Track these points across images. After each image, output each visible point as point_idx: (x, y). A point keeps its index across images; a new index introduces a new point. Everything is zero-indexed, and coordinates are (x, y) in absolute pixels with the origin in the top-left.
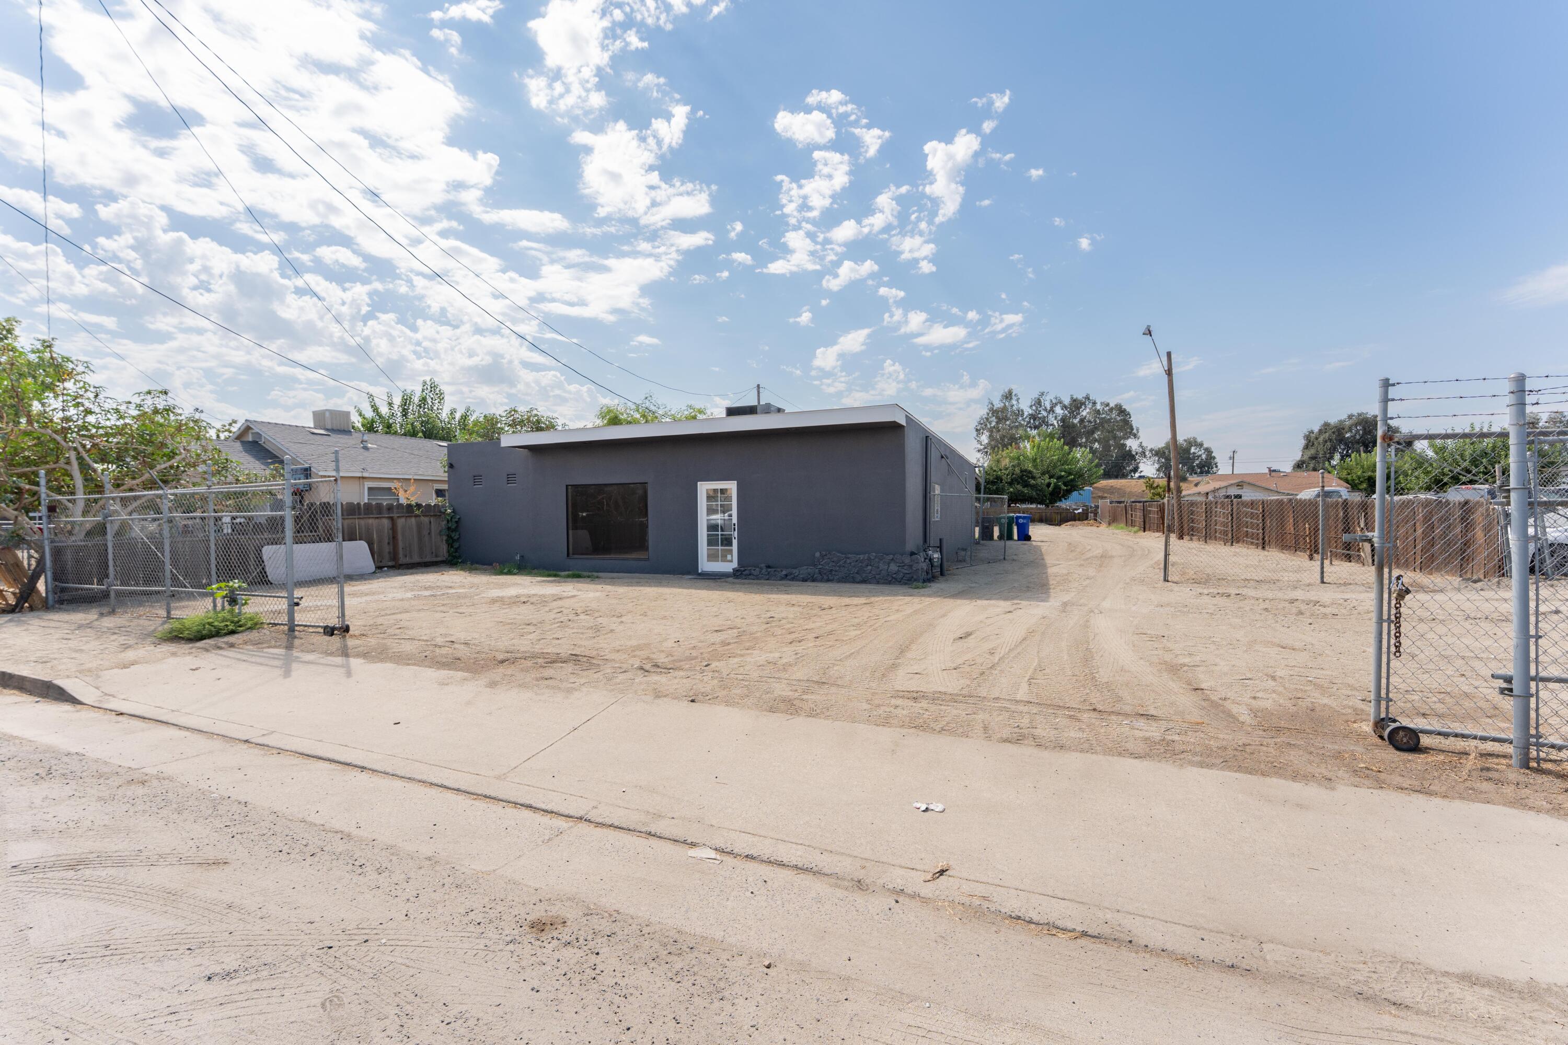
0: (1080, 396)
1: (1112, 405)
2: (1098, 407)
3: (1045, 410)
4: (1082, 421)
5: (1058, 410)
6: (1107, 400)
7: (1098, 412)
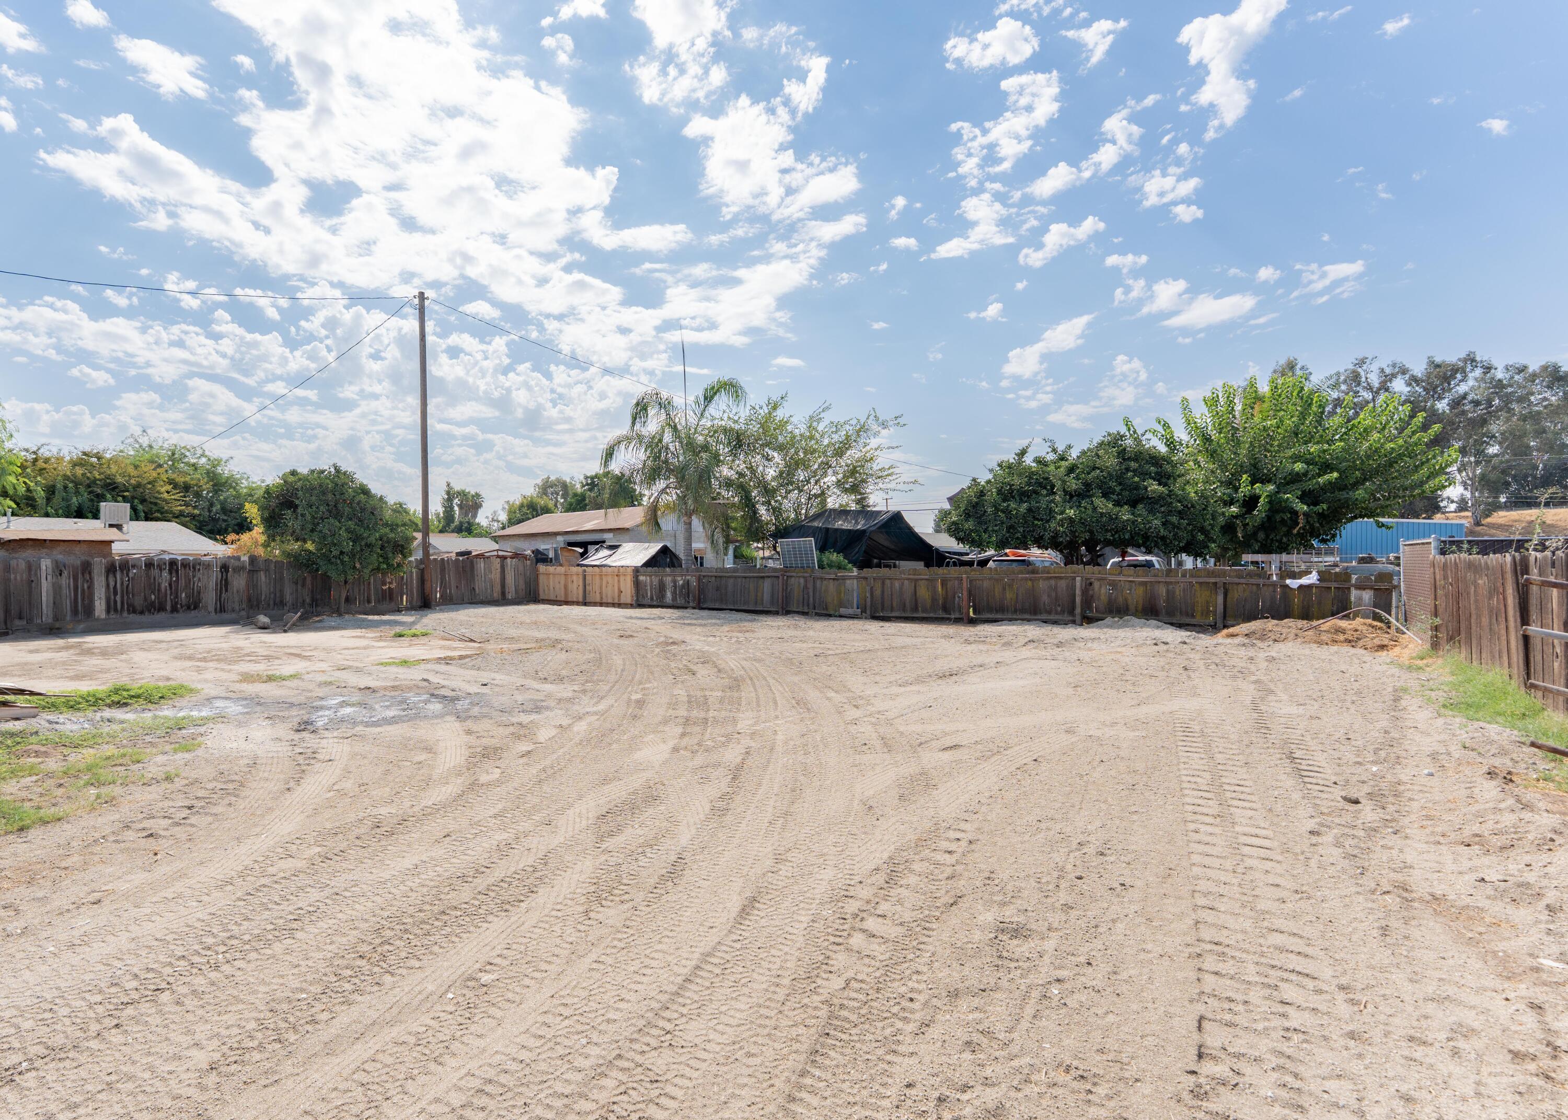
0: (1451, 356)
1: (1534, 367)
2: (1500, 375)
3: (1369, 388)
4: (1456, 403)
5: (1399, 386)
6: (1520, 361)
7: (1500, 384)
